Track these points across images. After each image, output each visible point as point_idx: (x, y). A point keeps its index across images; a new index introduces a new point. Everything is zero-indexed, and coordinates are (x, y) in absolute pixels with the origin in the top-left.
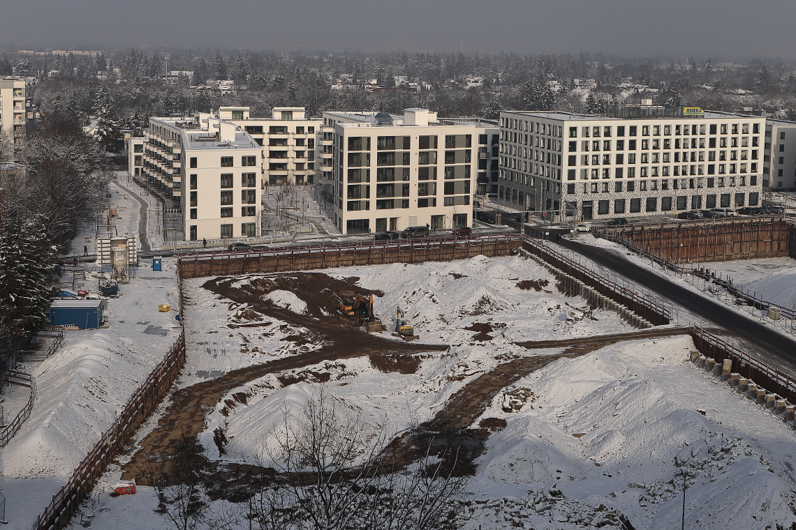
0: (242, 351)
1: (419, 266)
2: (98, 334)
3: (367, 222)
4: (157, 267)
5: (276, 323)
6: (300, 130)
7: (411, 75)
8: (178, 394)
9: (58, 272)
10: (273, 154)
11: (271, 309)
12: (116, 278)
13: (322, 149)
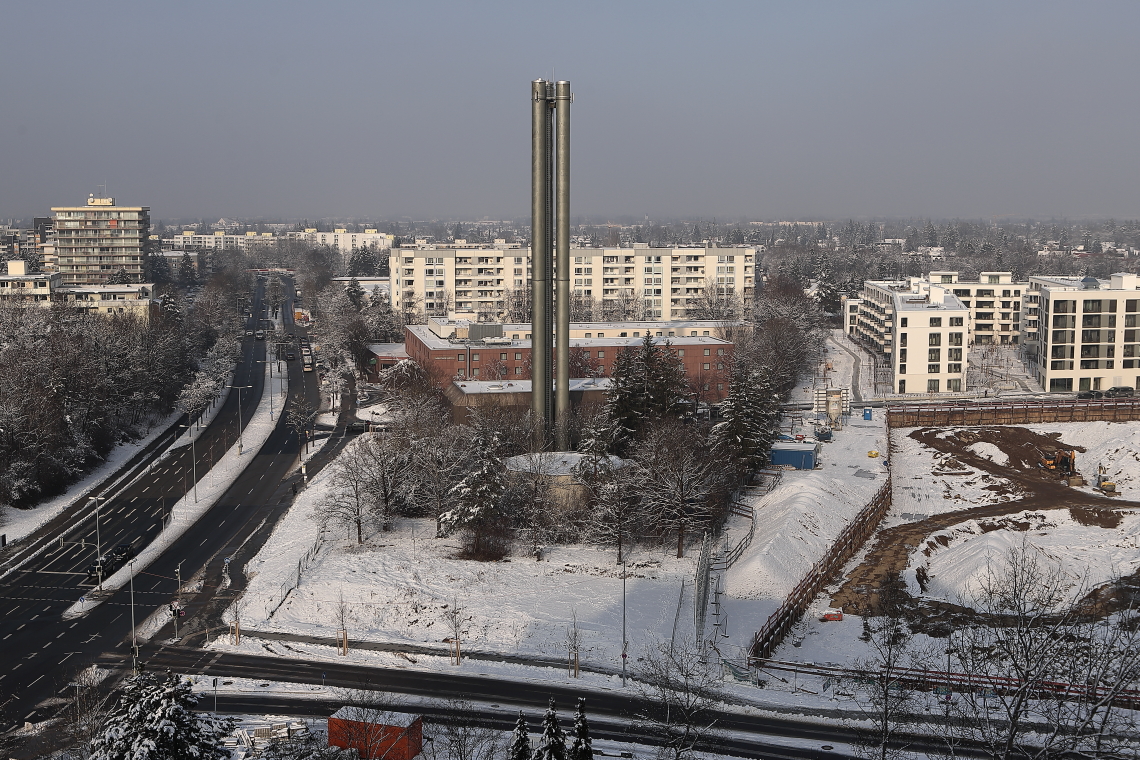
0: (945, 497)
1: (1123, 425)
2: (813, 474)
3: (1070, 381)
4: (867, 417)
5: (979, 473)
6: (1006, 293)
7: (1118, 242)
8: (883, 532)
9: (779, 417)
10: (979, 316)
11: (974, 460)
12: (830, 424)
13: (1028, 311)
